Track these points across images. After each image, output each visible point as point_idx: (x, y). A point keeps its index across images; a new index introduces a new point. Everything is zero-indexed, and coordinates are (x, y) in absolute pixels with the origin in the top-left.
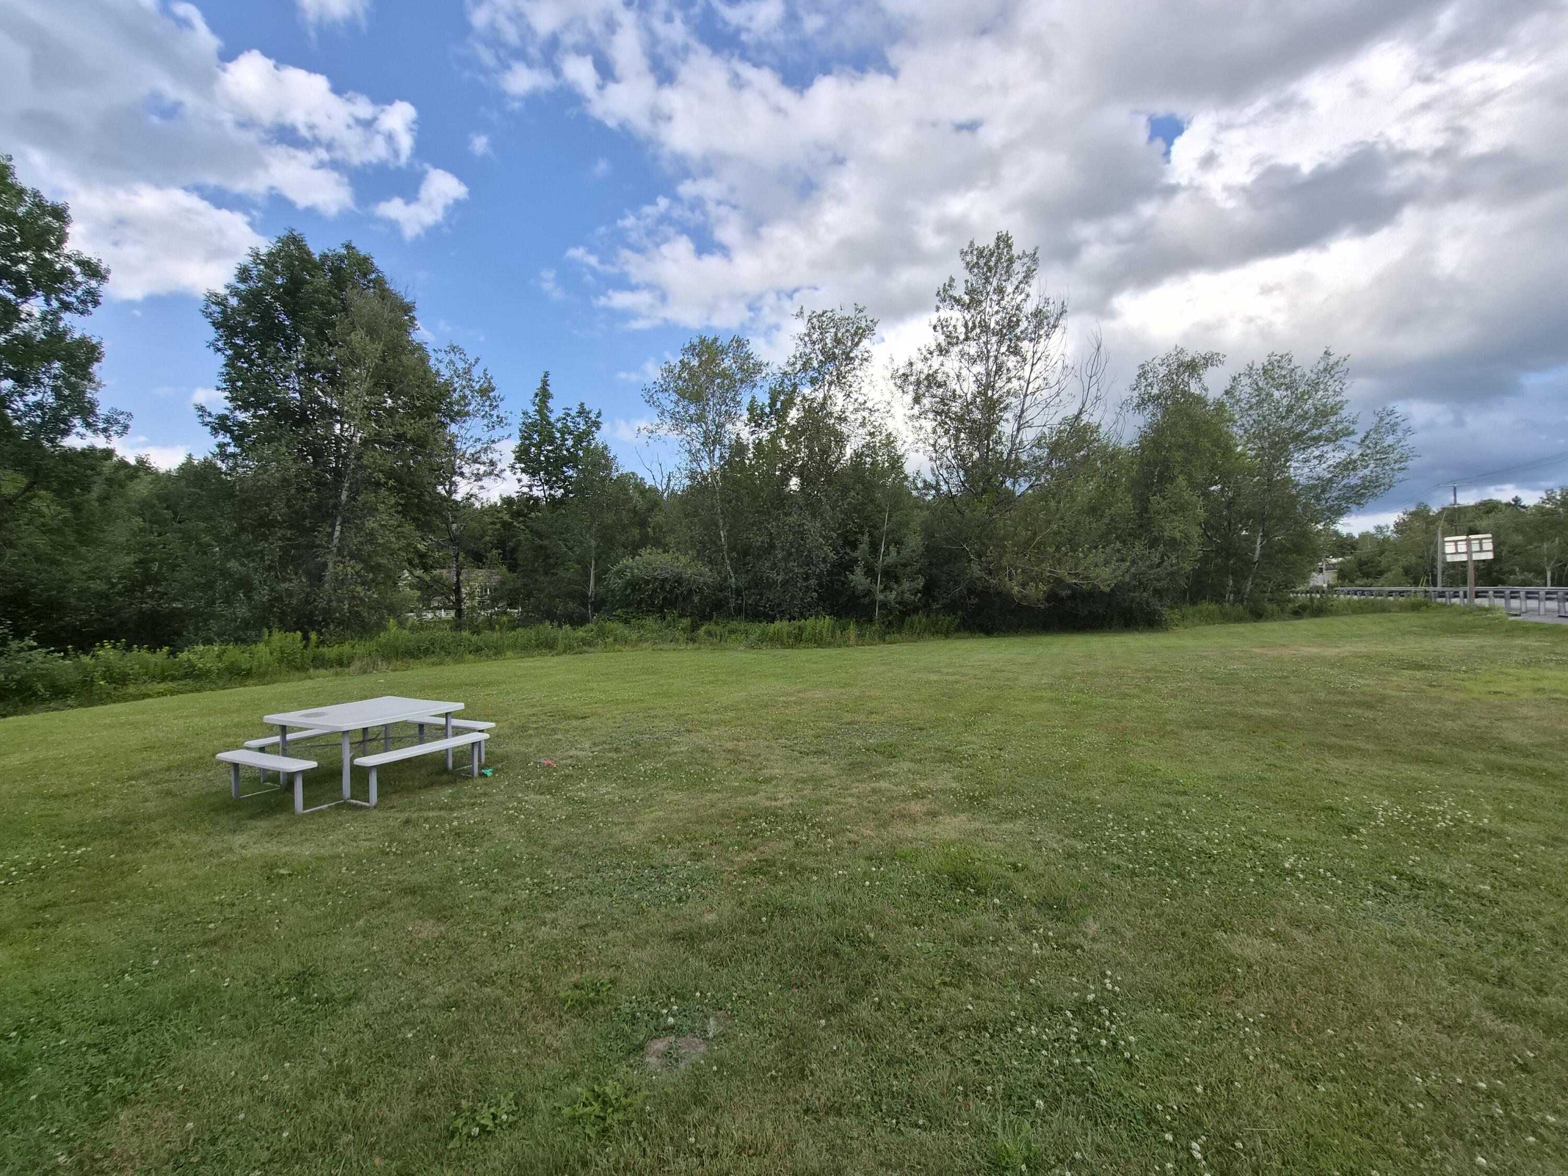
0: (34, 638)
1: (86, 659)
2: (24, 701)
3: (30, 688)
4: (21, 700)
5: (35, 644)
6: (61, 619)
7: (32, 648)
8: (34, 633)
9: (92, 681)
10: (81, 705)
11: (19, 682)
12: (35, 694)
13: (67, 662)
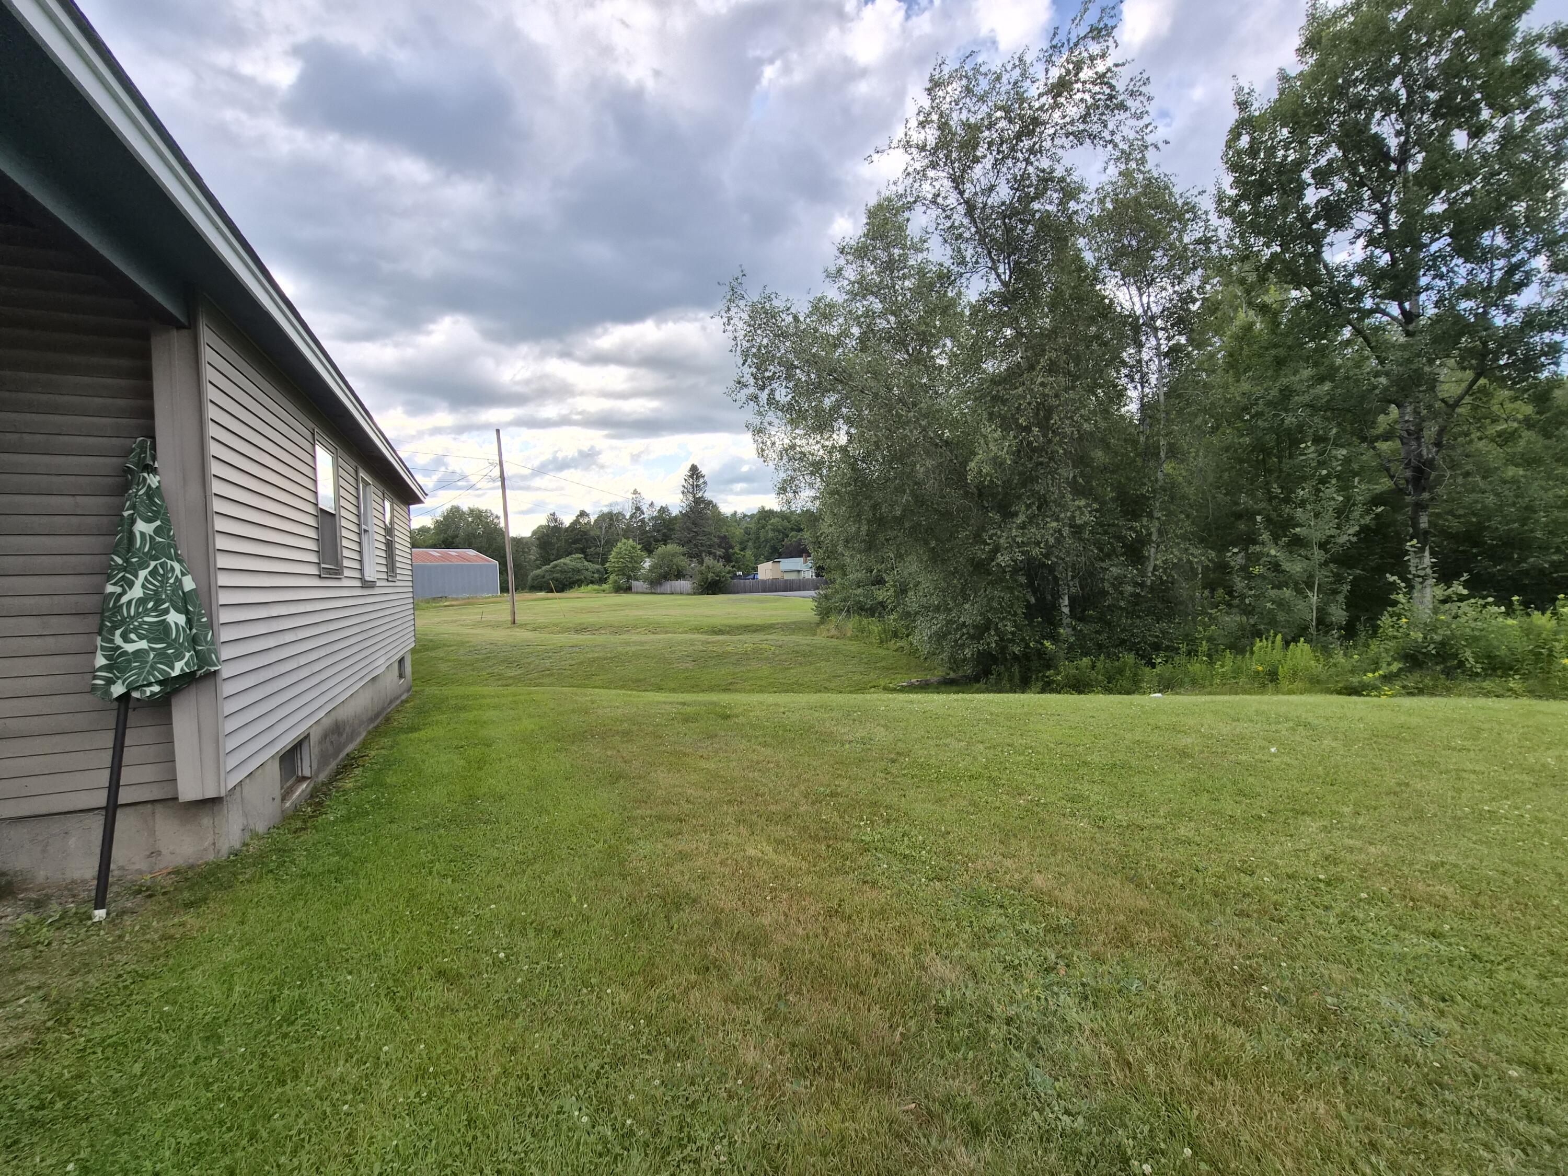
0: (1466, 585)
1: (1541, 620)
2: (1448, 673)
3: (1455, 656)
4: (1442, 672)
5: (1465, 592)
6: (1525, 561)
7: (1462, 598)
8: (1466, 576)
9: (1550, 655)
10: (1532, 693)
11: (1443, 644)
12: (1461, 664)
13: (1510, 622)
